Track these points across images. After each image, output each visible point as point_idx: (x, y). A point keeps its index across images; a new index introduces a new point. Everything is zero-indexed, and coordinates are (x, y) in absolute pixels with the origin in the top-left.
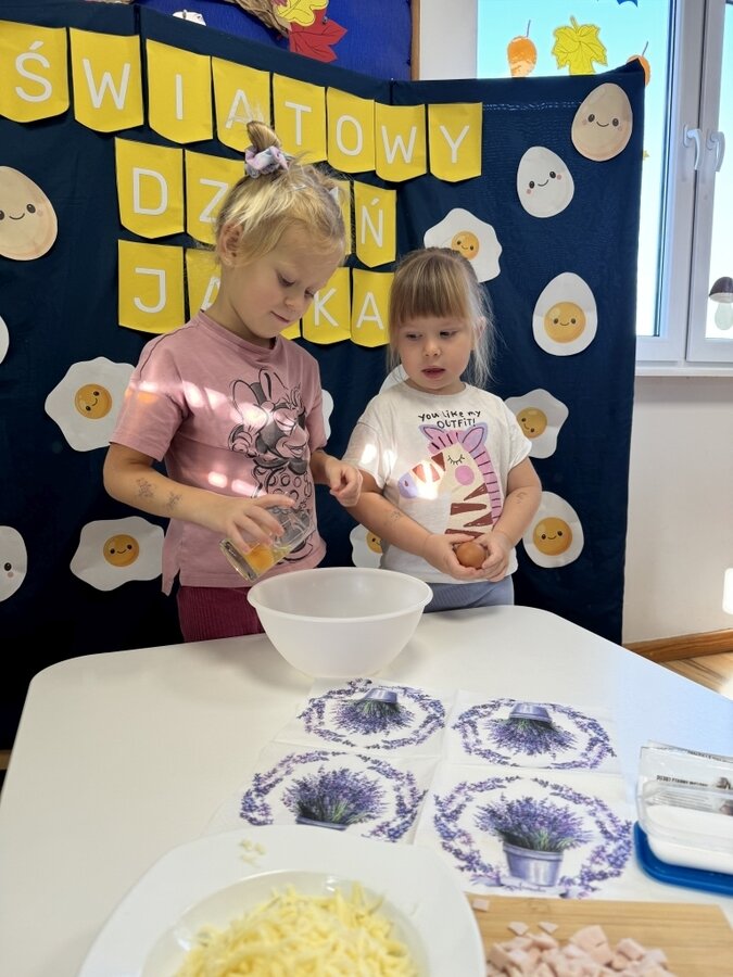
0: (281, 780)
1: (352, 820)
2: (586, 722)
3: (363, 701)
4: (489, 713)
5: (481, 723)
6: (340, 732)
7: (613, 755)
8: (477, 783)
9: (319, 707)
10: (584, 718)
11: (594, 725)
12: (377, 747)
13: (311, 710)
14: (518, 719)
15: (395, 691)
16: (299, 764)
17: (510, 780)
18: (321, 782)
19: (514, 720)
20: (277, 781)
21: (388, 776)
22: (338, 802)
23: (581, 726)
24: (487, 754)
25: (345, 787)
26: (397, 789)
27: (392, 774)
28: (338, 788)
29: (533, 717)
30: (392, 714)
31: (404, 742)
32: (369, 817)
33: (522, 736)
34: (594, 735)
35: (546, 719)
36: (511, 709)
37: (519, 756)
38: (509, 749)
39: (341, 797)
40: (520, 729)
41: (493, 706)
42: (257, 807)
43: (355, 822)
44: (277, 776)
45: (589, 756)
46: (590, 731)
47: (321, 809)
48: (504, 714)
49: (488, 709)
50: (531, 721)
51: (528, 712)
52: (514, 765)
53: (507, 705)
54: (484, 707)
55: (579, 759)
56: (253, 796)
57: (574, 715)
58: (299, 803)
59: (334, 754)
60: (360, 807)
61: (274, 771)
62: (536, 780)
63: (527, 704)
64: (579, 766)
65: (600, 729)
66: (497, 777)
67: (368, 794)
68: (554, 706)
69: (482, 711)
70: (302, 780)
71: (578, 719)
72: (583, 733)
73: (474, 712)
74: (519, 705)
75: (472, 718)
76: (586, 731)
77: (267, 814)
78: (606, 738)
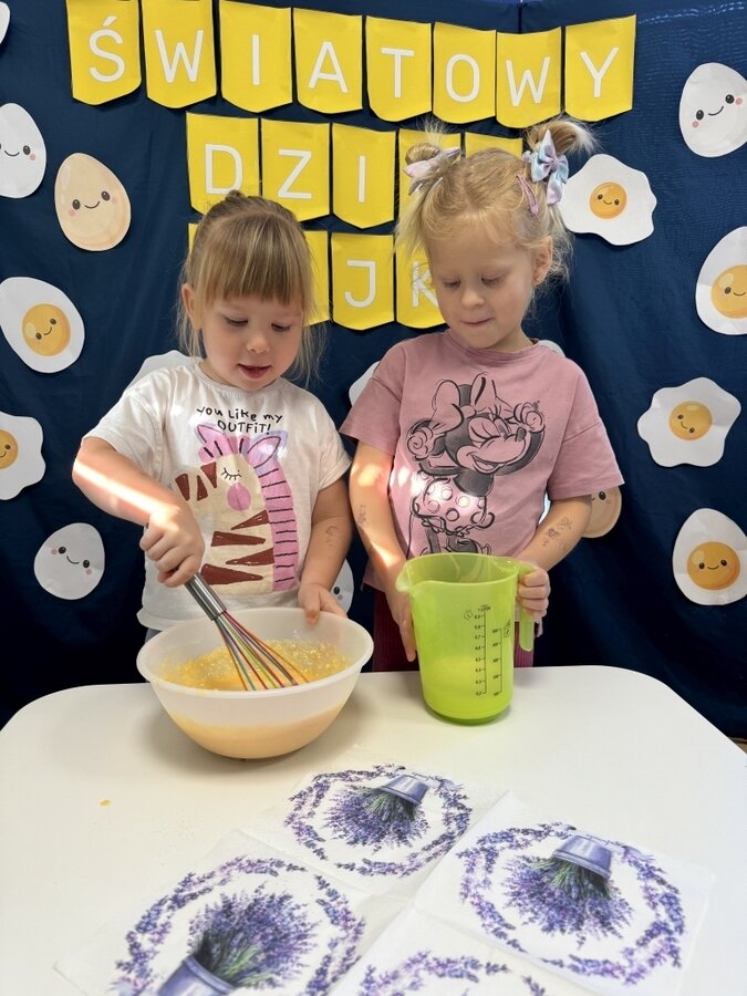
0: (210, 890)
1: (247, 980)
2: (661, 890)
3: (378, 792)
4: (527, 843)
5: (506, 855)
6: (323, 833)
7: (676, 963)
8: (443, 960)
9: (322, 788)
10: (662, 882)
11: (671, 901)
12: (351, 867)
13: (311, 790)
14: (562, 862)
15: (430, 783)
16: (243, 873)
17: (491, 969)
18: (250, 908)
19: (557, 863)
20: (202, 893)
21: (334, 921)
22: (249, 944)
23: (650, 897)
24: (486, 910)
25: (270, 924)
26: (333, 945)
27: (341, 917)
28: (264, 922)
29: (585, 864)
30: (402, 818)
31: (388, 869)
32: (271, 982)
33: (551, 894)
34: (664, 917)
35: (602, 871)
36: (560, 843)
37: (529, 929)
38: (522, 912)
39: (258, 937)
40: (555, 883)
41: (538, 834)
42: (155, 926)
43: (249, 985)
44: (209, 883)
45: (636, 953)
46: (661, 909)
47: (222, 953)
48: (545, 849)
49: (529, 837)
50: (580, 869)
51: (583, 853)
52: (514, 944)
53: (559, 835)
54: (526, 832)
55: (618, 958)
56: (165, 907)
57: (649, 873)
58: (206, 933)
59: (291, 867)
60: (271, 961)
61: (211, 876)
62: (529, 980)
63: (590, 839)
64: (610, 972)
65: (678, 910)
66: (476, 957)
67: (292, 942)
68: (627, 850)
69: (519, 837)
70: (230, 897)
71: (652, 883)
72: (649, 910)
73: (507, 836)
74: (578, 837)
75: (498, 846)
76: (654, 906)
77: (159, 941)
78: (680, 929)
